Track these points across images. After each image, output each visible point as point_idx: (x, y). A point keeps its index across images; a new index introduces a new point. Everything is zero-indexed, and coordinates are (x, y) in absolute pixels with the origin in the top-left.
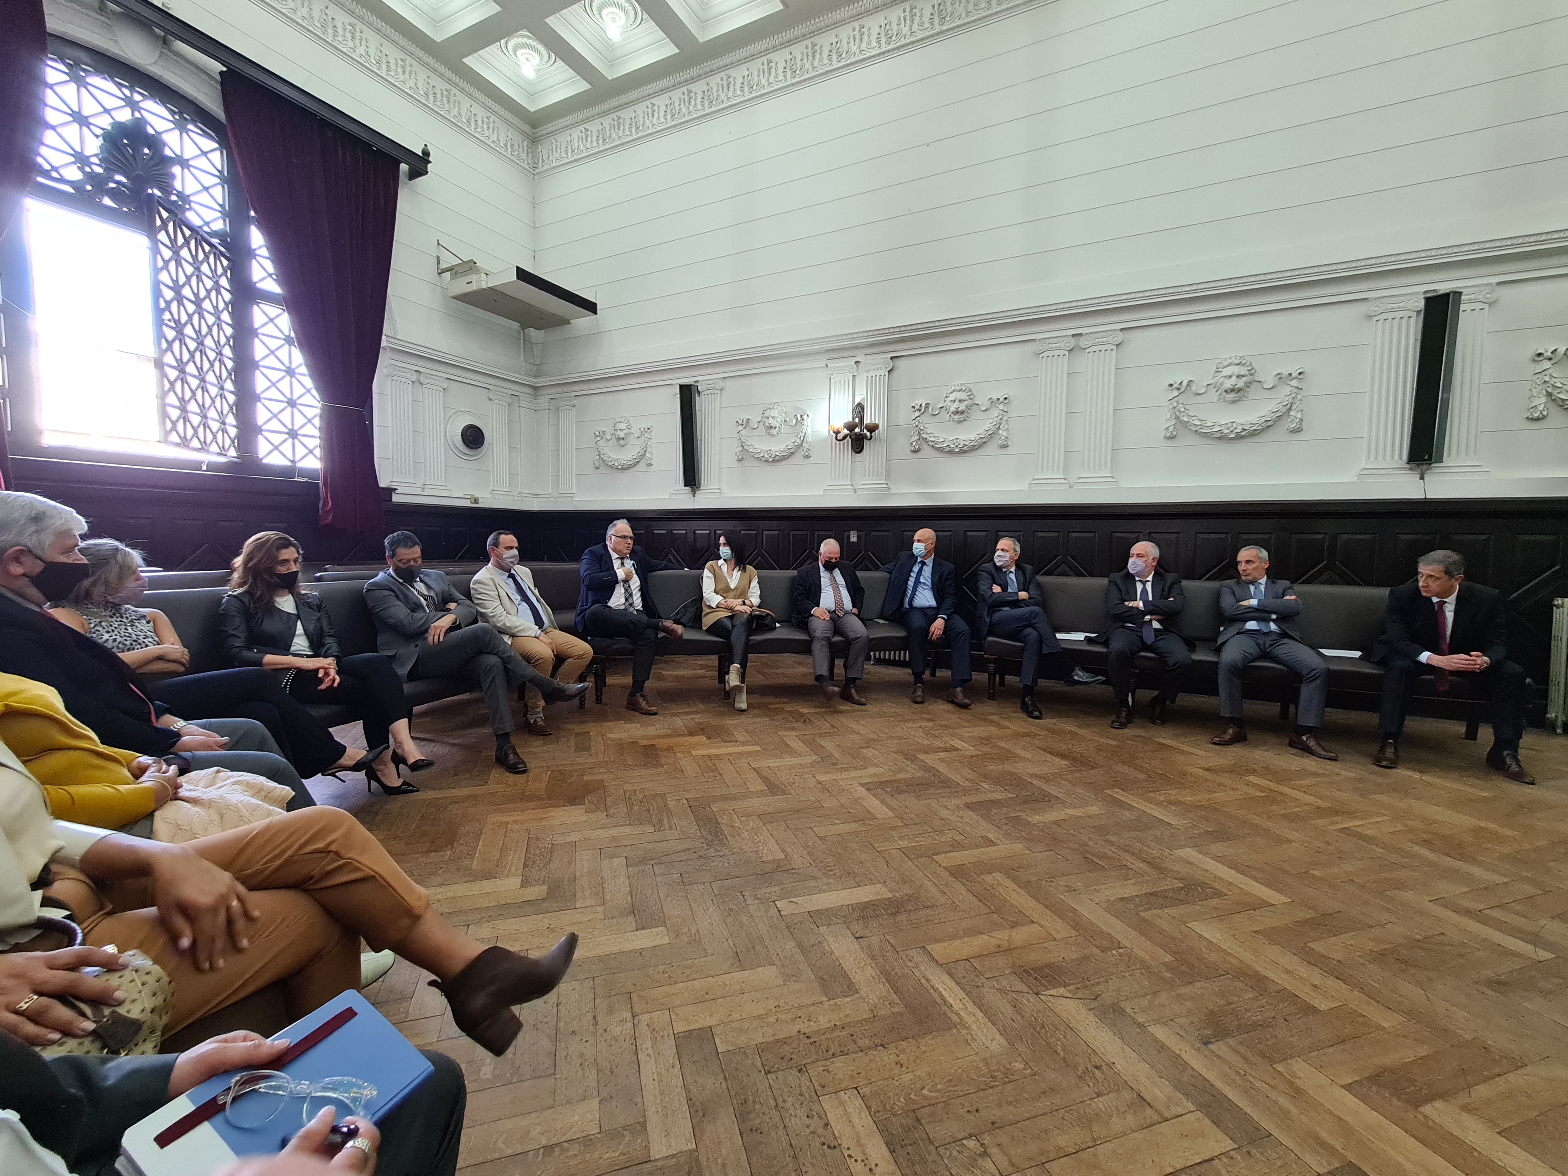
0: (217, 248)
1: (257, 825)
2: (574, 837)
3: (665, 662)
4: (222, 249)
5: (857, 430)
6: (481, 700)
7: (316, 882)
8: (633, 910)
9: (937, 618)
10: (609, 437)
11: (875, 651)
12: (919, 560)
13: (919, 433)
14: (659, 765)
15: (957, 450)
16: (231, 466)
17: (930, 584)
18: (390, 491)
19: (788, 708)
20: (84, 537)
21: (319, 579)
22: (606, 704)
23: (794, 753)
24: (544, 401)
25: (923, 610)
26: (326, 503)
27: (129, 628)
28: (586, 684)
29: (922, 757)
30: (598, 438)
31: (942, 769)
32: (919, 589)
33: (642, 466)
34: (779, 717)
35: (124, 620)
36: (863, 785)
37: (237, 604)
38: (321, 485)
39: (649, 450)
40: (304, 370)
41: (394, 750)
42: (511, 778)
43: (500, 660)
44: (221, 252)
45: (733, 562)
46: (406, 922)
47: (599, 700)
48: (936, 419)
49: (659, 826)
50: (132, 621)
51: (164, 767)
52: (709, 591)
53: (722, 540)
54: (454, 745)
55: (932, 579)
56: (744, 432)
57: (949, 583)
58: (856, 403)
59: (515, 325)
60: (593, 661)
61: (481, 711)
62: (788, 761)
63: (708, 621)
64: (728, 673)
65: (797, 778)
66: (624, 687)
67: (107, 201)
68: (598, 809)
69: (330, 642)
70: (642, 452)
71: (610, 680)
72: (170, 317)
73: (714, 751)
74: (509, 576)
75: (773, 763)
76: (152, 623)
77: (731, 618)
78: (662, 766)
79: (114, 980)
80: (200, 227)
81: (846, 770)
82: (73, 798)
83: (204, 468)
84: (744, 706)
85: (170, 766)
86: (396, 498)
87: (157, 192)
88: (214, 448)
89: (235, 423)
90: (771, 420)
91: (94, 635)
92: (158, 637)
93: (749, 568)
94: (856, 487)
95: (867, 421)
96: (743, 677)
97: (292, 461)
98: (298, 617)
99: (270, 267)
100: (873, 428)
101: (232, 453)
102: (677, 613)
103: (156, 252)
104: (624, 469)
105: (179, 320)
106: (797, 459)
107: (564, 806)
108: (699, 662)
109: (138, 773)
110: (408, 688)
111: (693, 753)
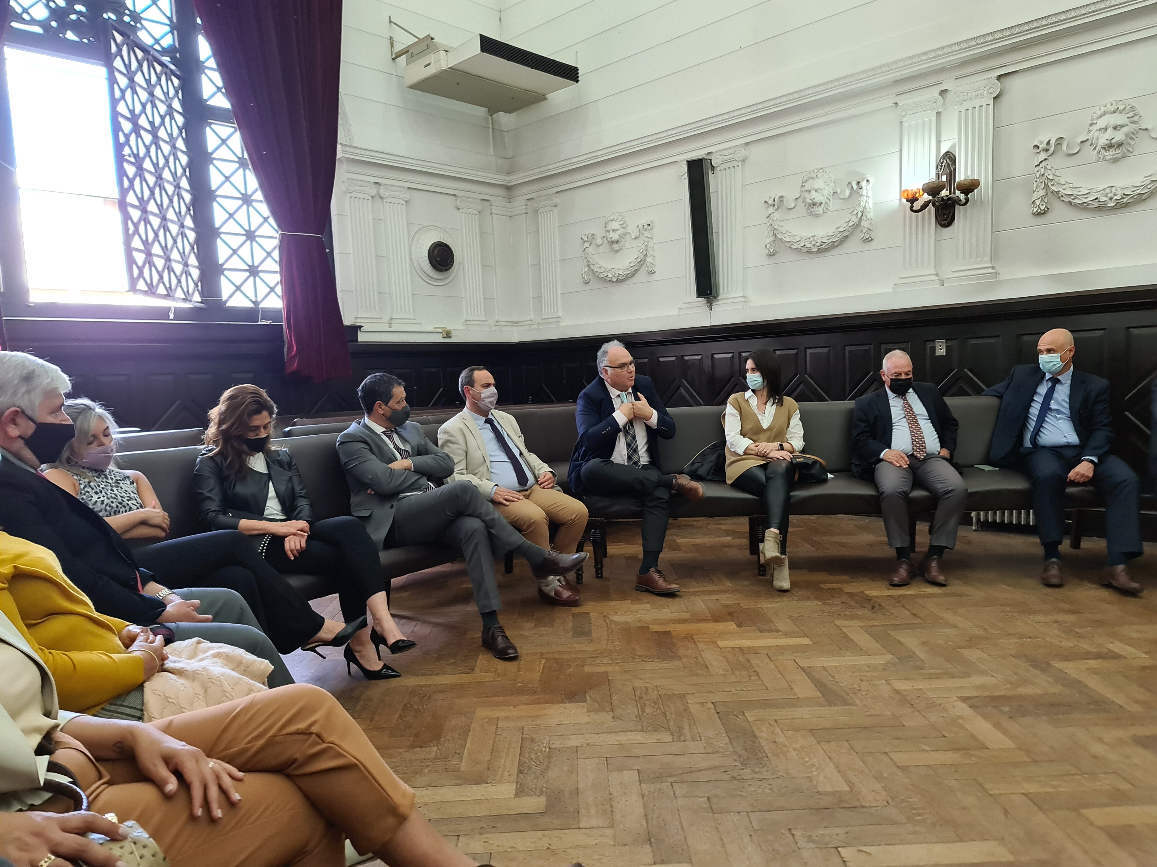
0: (167, 67)
1: (240, 702)
2: (574, 741)
3: (680, 527)
4: (173, 67)
5: (944, 193)
6: (463, 573)
7: (298, 768)
8: (649, 839)
9: (1079, 462)
10: (599, 241)
11: (978, 509)
12: (1048, 376)
13: (1046, 186)
14: (674, 656)
15: (1112, 204)
16: (196, 312)
17: (1067, 411)
18: (355, 329)
19: (848, 588)
20: (69, 396)
21: (288, 434)
22: (608, 579)
23: (860, 651)
24: (519, 203)
25: (1057, 450)
26: (290, 347)
27: (115, 489)
28: (583, 554)
29: (1058, 665)
30: (587, 245)
31: (1094, 683)
32: (1049, 418)
33: (642, 276)
34: (837, 601)
35: (110, 481)
36: (964, 699)
37: (211, 464)
38: (284, 327)
39: (650, 253)
40: (259, 195)
41: (373, 628)
42: (501, 665)
43: (483, 524)
44: (171, 70)
45: (765, 393)
46: (390, 821)
47: (599, 574)
48: (1074, 160)
49: (678, 735)
50: (117, 482)
51: (151, 636)
52: (733, 434)
53: (750, 364)
54: (436, 625)
55: (1071, 403)
56: (776, 216)
57: (1100, 407)
58: (942, 152)
59: (481, 111)
60: (590, 525)
61: (464, 586)
62: (850, 660)
63: (733, 472)
64: (762, 541)
65: (864, 684)
66: (632, 558)
67: (70, 35)
68: (601, 709)
69: (303, 504)
70: (641, 256)
71: (612, 549)
72: (129, 151)
73: (746, 643)
74: (486, 422)
75: (830, 662)
76: (135, 484)
77: (764, 467)
78: (680, 658)
79: (116, 849)
80: (152, 47)
81: (937, 676)
82: (74, 665)
83: (172, 316)
84: (786, 584)
85: (156, 636)
86: (362, 338)
87: (113, 17)
88: (179, 294)
89: (197, 264)
90: (814, 194)
91: (84, 497)
92: (140, 498)
93: (788, 400)
94: (944, 277)
95: (961, 176)
96: (783, 547)
97: (253, 302)
98: (269, 477)
99: (217, 78)
100: (969, 188)
101: (197, 297)
102: (693, 463)
103: (112, 81)
104: (620, 280)
105: (138, 154)
106: (853, 245)
107: (562, 702)
108: (724, 527)
109: (129, 641)
110: (385, 557)
111: (720, 643)
